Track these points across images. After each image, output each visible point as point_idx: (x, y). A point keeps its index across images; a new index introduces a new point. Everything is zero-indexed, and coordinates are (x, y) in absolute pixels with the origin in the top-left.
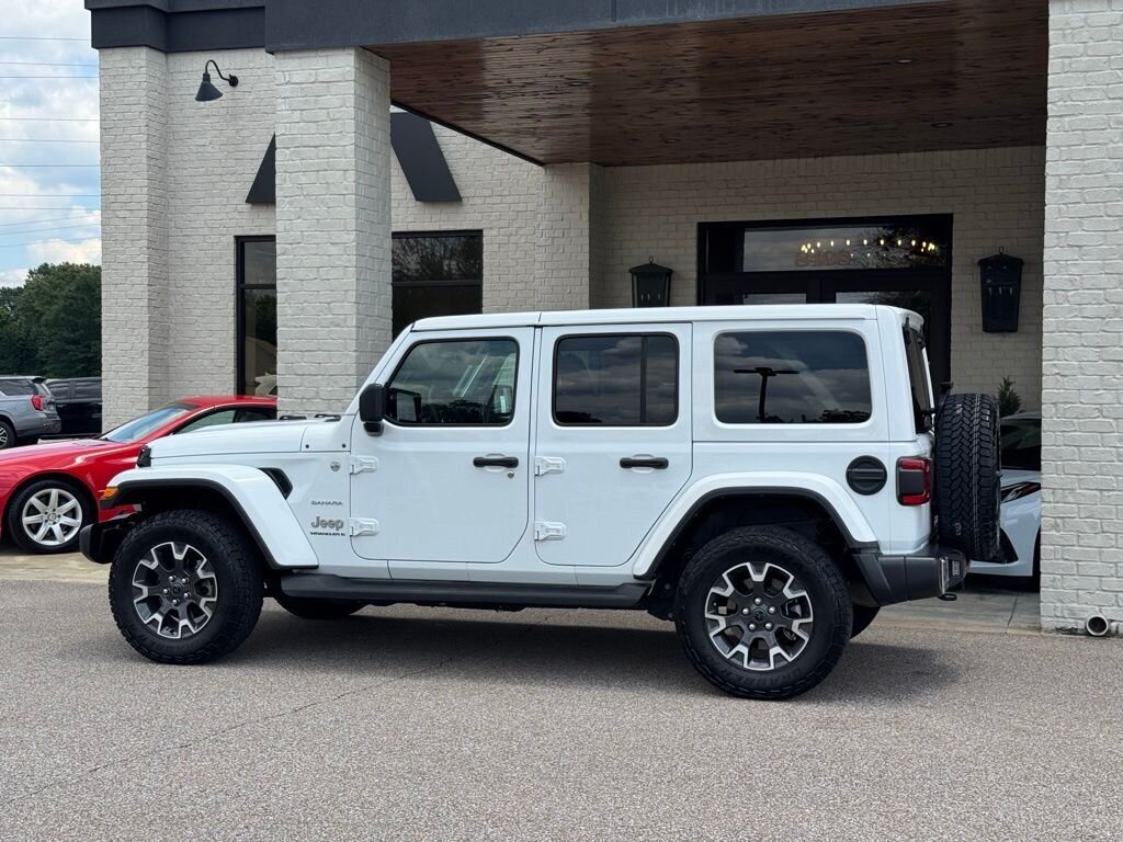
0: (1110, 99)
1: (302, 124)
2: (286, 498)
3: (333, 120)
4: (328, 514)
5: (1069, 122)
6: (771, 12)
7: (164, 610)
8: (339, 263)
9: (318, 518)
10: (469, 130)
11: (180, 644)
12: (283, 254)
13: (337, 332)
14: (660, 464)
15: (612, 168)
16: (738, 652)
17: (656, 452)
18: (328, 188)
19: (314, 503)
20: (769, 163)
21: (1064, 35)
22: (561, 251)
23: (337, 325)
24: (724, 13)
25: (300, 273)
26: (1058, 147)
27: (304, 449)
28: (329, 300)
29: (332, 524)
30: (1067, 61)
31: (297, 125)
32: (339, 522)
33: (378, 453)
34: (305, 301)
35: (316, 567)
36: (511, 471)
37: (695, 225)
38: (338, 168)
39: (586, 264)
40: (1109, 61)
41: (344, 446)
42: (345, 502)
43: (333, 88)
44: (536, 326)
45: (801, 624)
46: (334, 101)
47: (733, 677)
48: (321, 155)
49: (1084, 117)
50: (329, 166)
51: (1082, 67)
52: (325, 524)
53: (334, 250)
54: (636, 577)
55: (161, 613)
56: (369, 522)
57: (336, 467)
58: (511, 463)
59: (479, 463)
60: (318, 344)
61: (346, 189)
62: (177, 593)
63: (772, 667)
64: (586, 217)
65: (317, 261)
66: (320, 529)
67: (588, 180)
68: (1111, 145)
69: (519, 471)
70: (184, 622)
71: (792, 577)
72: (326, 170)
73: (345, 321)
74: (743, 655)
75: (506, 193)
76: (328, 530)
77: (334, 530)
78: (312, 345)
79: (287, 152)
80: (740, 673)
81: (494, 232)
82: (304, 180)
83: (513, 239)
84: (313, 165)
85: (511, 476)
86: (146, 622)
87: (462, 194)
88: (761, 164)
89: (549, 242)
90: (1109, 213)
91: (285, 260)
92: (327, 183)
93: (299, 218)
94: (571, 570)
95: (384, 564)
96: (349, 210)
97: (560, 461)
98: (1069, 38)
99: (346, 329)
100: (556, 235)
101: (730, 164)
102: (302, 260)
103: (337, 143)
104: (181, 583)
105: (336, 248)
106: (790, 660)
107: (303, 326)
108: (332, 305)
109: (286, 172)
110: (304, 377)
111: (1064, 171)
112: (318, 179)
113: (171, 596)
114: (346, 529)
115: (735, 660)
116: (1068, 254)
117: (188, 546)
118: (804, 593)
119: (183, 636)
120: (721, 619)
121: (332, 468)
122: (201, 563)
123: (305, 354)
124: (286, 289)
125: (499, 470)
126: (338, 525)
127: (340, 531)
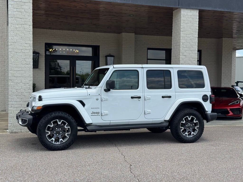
0: (190, 29)
1: (17, 12)
2: (84, 107)
3: (26, 12)
4: (95, 111)
5: (184, 32)
6: (133, 3)
8: (28, 48)
9: (93, 112)
11: (60, 145)
12: (11, 45)
13: (27, 66)
14: (170, 97)
16: (186, 134)
17: (169, 94)
18: (25, 30)
19: (92, 108)
21: (184, 16)
23: (27, 64)
24: (123, 2)
25: (16, 51)
26: (182, 37)
27: (89, 95)
28: (25, 58)
29: (96, 113)
30: (184, 21)
31: (15, 12)
32: (98, 112)
33: (108, 96)
34: (18, 58)
35: (92, 124)
36: (139, 99)
37: (44, 43)
38: (27, 24)
40: (190, 22)
41: (99, 94)
42: (100, 108)
43: (26, 4)
44: (142, 68)
45: (197, 127)
46: (27, 7)
47: (185, 139)
48: (22, 20)
49: (186, 32)
50: (25, 24)
51: (186, 23)
52: (94, 113)
53: (26, 45)
54: (165, 120)
55: (54, 138)
56: (106, 112)
57: (97, 100)
58: (139, 98)
59: (132, 98)
60: (22, 69)
61: (30, 30)
62: (58, 133)
63: (192, 136)
65: (21, 48)
66: (93, 114)
68: (191, 37)
69: (141, 99)
70: (61, 140)
71: (195, 118)
73: (30, 63)
76: (95, 114)
77: (97, 114)
78: (20, 69)
79: (12, 19)
82: (17, 26)
84: (20, 23)
86: (50, 141)
90: (190, 50)
91: (11, 47)
92: (24, 28)
93: (15, 36)
94: (152, 120)
95: (109, 122)
96: (31, 35)
97: (150, 97)
98: (184, 17)
99: (30, 65)
102: (17, 47)
103: (28, 18)
104: (60, 130)
105: (27, 45)
106: (195, 134)
107: (17, 64)
108: (26, 59)
109: (12, 24)
110: (17, 77)
111: (183, 42)
112: (21, 27)
113: (56, 133)
114: (100, 114)
115: (185, 136)
116: (184, 57)
117: (62, 120)
118: (198, 121)
119: (61, 143)
120: (183, 128)
121: (96, 100)
122: (66, 124)
123: (18, 71)
124: (11, 54)
125: (137, 99)
126: (98, 113)
127: (99, 115)
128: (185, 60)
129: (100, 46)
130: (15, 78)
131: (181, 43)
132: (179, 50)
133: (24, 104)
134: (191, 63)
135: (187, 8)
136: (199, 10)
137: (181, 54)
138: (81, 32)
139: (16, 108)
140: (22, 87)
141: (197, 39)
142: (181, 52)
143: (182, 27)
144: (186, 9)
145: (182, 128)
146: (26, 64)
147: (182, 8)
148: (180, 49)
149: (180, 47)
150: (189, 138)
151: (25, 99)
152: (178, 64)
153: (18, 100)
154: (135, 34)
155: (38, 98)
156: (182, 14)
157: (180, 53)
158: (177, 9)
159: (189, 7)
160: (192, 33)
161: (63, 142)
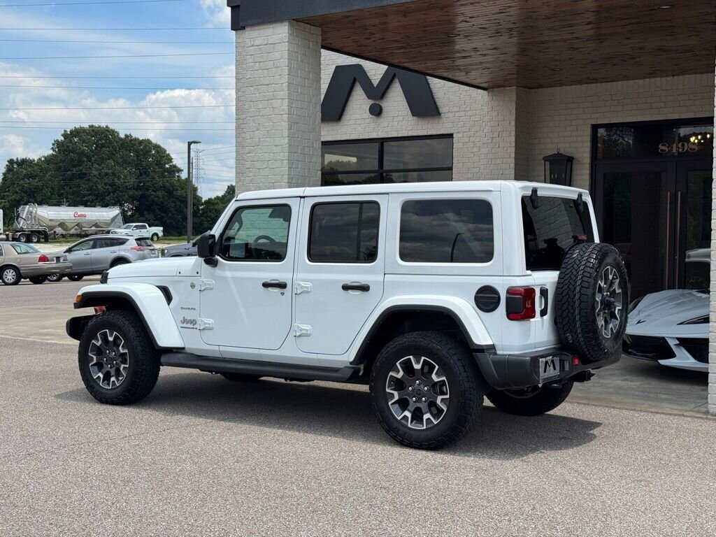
2: (169, 304)
4: (190, 315)
7: (104, 371)
8: (279, 157)
9: (184, 318)
10: (416, 69)
11: (110, 392)
12: (250, 153)
14: (365, 288)
15: (536, 90)
16: (405, 416)
17: (363, 280)
18: (273, 111)
19: (182, 308)
20: (641, 82)
22: (497, 146)
25: (258, 165)
27: (178, 274)
29: (191, 322)
32: (194, 320)
33: (215, 277)
35: (184, 348)
36: (282, 291)
37: (589, 126)
38: (279, 98)
39: (513, 155)
41: (198, 273)
42: (198, 308)
43: (277, 47)
44: (301, 197)
45: (443, 400)
47: (401, 432)
48: (270, 90)
50: (274, 97)
52: (187, 322)
54: (350, 362)
55: (102, 373)
56: (210, 321)
57: (193, 286)
58: (282, 286)
59: (266, 285)
61: (283, 111)
62: (110, 361)
63: (425, 427)
64: (513, 123)
65: (267, 156)
66: (185, 325)
67: (515, 99)
69: (288, 291)
70: (113, 379)
71: (437, 367)
72: (272, 99)
74: (408, 417)
75: (468, 109)
76: (189, 325)
77: (191, 326)
80: (405, 430)
81: (460, 135)
82: (261, 106)
83: (472, 139)
84: (265, 96)
85: (283, 294)
86: (95, 378)
87: (441, 111)
88: (635, 83)
89: (490, 141)
92: (273, 108)
93: (258, 130)
94: (314, 356)
95: (217, 348)
96: (284, 123)
97: (309, 285)
100: (494, 136)
101: (614, 83)
102: (259, 156)
103: (279, 82)
105: (277, 148)
106: (435, 423)
109: (251, 101)
114: (198, 326)
115: (403, 421)
117: (115, 333)
118: (444, 378)
119: (112, 387)
120: (395, 393)
121: (191, 286)
122: (121, 343)
124: (251, 174)
125: (276, 291)
126: (194, 322)
127: (194, 327)
145: (393, 395)
150: (412, 432)
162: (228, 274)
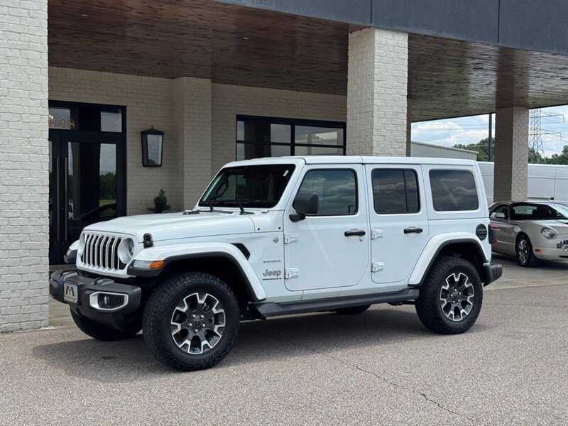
0: (393, 76)
1: (8, 16)
2: (248, 260)
3: (31, 17)
4: (272, 267)
5: (381, 84)
7: (191, 337)
8: (37, 112)
9: (267, 270)
11: (203, 357)
16: (451, 314)
18: (29, 62)
19: (265, 262)
21: (379, 47)
25: (7, 117)
26: (377, 93)
27: (257, 231)
28: (29, 136)
29: (274, 273)
30: (380, 58)
32: (278, 271)
33: (298, 231)
34: (11, 136)
35: (264, 299)
36: (362, 238)
38: (36, 50)
40: (393, 61)
41: (279, 228)
42: (282, 260)
44: (362, 164)
45: (470, 298)
47: (450, 326)
48: (23, 39)
49: (385, 82)
50: (29, 47)
51: (385, 61)
52: (270, 273)
53: (31, 103)
54: (409, 285)
55: (190, 339)
56: (296, 270)
57: (276, 241)
58: (362, 234)
59: (347, 234)
60: (21, 165)
61: (42, 64)
62: (198, 325)
63: (461, 319)
65: (20, 109)
66: (268, 277)
68: (393, 95)
69: (365, 238)
70: (204, 343)
71: (468, 278)
72: (27, 50)
73: (41, 150)
76: (272, 277)
77: (275, 277)
80: (451, 323)
82: (10, 54)
84: (17, 45)
85: (361, 240)
86: (180, 347)
90: (393, 123)
92: (27, 58)
94: (384, 285)
95: (301, 293)
96: (44, 78)
97: (382, 231)
99: (42, 156)
102: (8, 108)
103: (37, 33)
104: (201, 318)
105: (35, 102)
106: (467, 314)
107: (9, 153)
108: (31, 139)
110: (10, 187)
111: (379, 104)
112: (21, 54)
113: (193, 328)
114: (282, 276)
115: (450, 318)
116: (381, 139)
117: (207, 295)
118: (471, 284)
119: (206, 350)
120: (445, 300)
121: (274, 241)
122: (214, 304)
123: (11, 171)
125: (356, 237)
126: (278, 273)
127: (279, 277)
128: (382, 146)
129: (128, 108)
130: (5, 189)
131: (376, 108)
132: (372, 123)
133: (27, 256)
134: (394, 152)
135: (386, 29)
136: (409, 33)
137: (375, 132)
138: (81, 71)
139: (7, 268)
140: (21, 213)
141: (405, 99)
142: (375, 127)
143: (376, 71)
144: (384, 31)
145: (443, 302)
146: (31, 151)
147: (377, 28)
148: (373, 121)
149: (373, 117)
150: (456, 323)
151: (30, 242)
152: (371, 154)
153: (13, 246)
154: (212, 82)
155: (142, 239)
156: (376, 42)
157: (372, 129)
158: (361, 28)
159: (391, 25)
160: (396, 86)
161: (208, 349)
162: (311, 227)
